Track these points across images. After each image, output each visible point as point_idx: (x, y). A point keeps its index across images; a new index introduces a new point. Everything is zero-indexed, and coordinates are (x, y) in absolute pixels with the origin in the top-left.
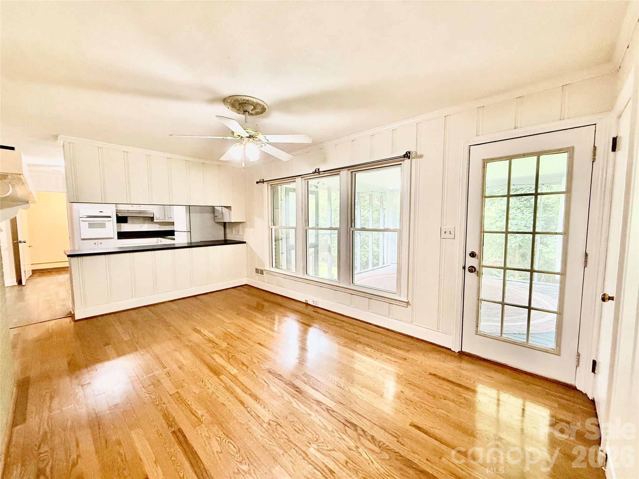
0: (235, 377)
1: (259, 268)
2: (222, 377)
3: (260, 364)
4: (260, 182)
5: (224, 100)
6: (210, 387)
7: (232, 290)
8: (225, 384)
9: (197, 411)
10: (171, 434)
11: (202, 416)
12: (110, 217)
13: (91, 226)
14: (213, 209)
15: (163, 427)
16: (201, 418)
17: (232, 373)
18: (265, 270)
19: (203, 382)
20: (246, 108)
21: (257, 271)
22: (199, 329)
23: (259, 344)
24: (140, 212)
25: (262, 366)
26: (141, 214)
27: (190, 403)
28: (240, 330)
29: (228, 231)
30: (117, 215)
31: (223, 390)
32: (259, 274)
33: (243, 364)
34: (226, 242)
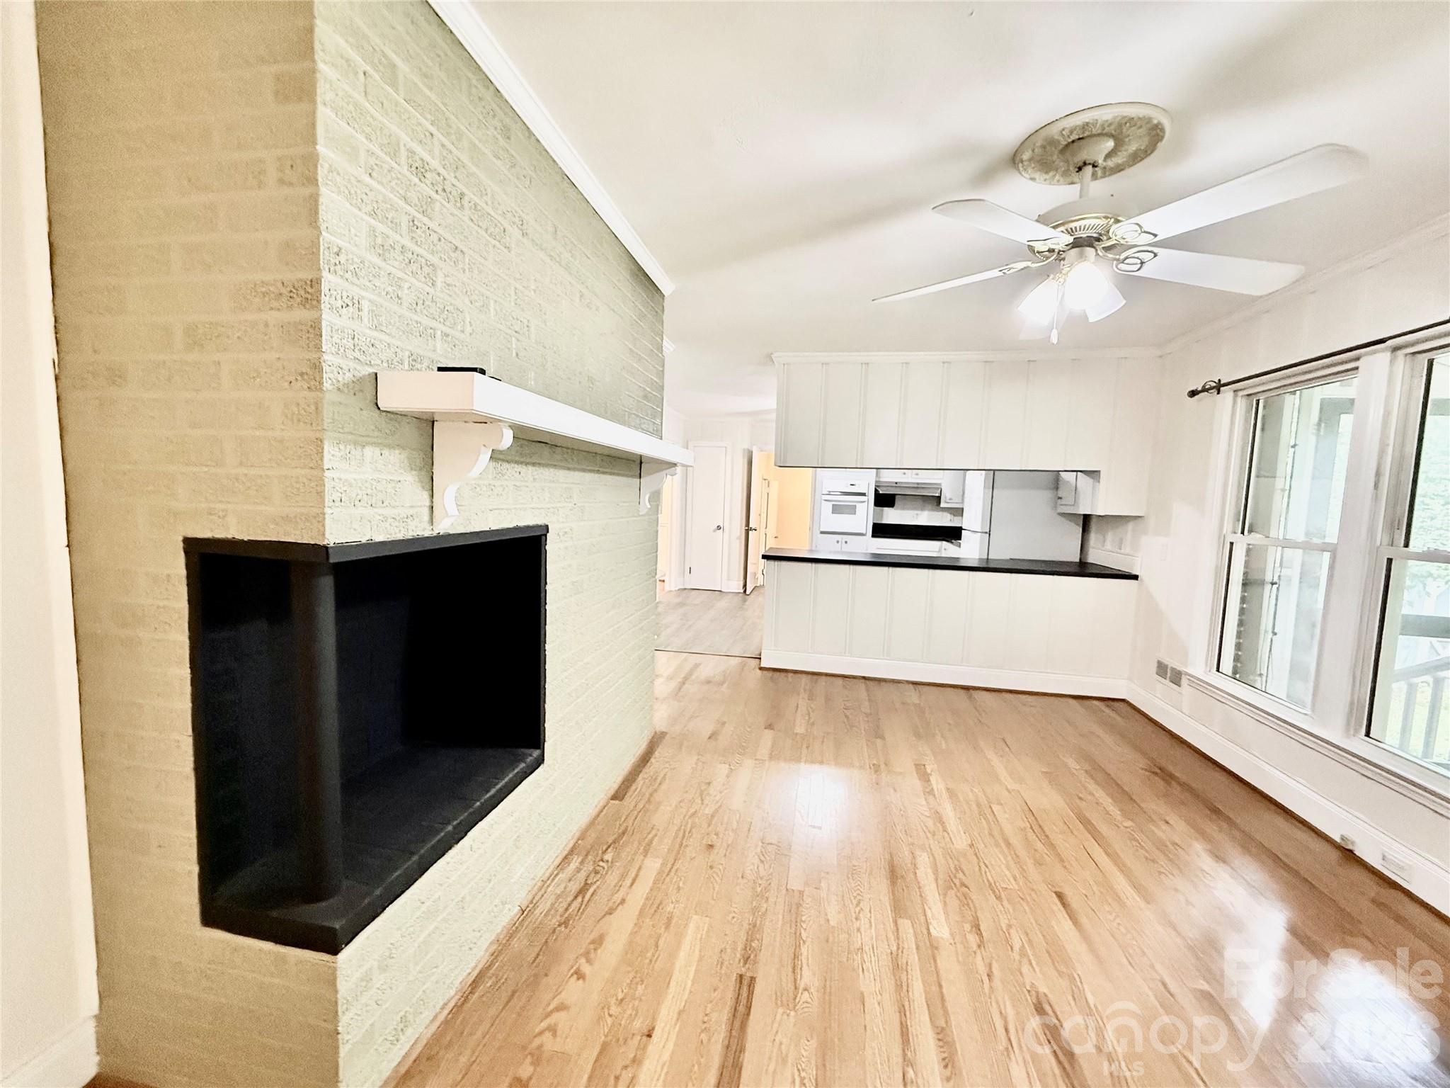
0: (934, 947)
1: (1173, 663)
2: (905, 924)
3: (1025, 961)
4: (1204, 390)
5: (1014, 160)
6: (862, 930)
7: (1071, 701)
8: (898, 948)
9: (805, 967)
10: (735, 975)
11: (806, 989)
12: (864, 494)
13: (837, 509)
14: (1054, 480)
15: (734, 949)
16: (800, 991)
17: (932, 930)
18: (1187, 674)
19: (858, 905)
20: (1084, 155)
21: (1162, 669)
22: (929, 771)
23: (1060, 896)
24: (918, 486)
25: (1025, 969)
26: (919, 490)
27: (804, 935)
28: (1023, 825)
29: (1093, 537)
30: (876, 490)
31: (886, 961)
32: (1167, 682)
33: (977, 927)
34: (1083, 569)
